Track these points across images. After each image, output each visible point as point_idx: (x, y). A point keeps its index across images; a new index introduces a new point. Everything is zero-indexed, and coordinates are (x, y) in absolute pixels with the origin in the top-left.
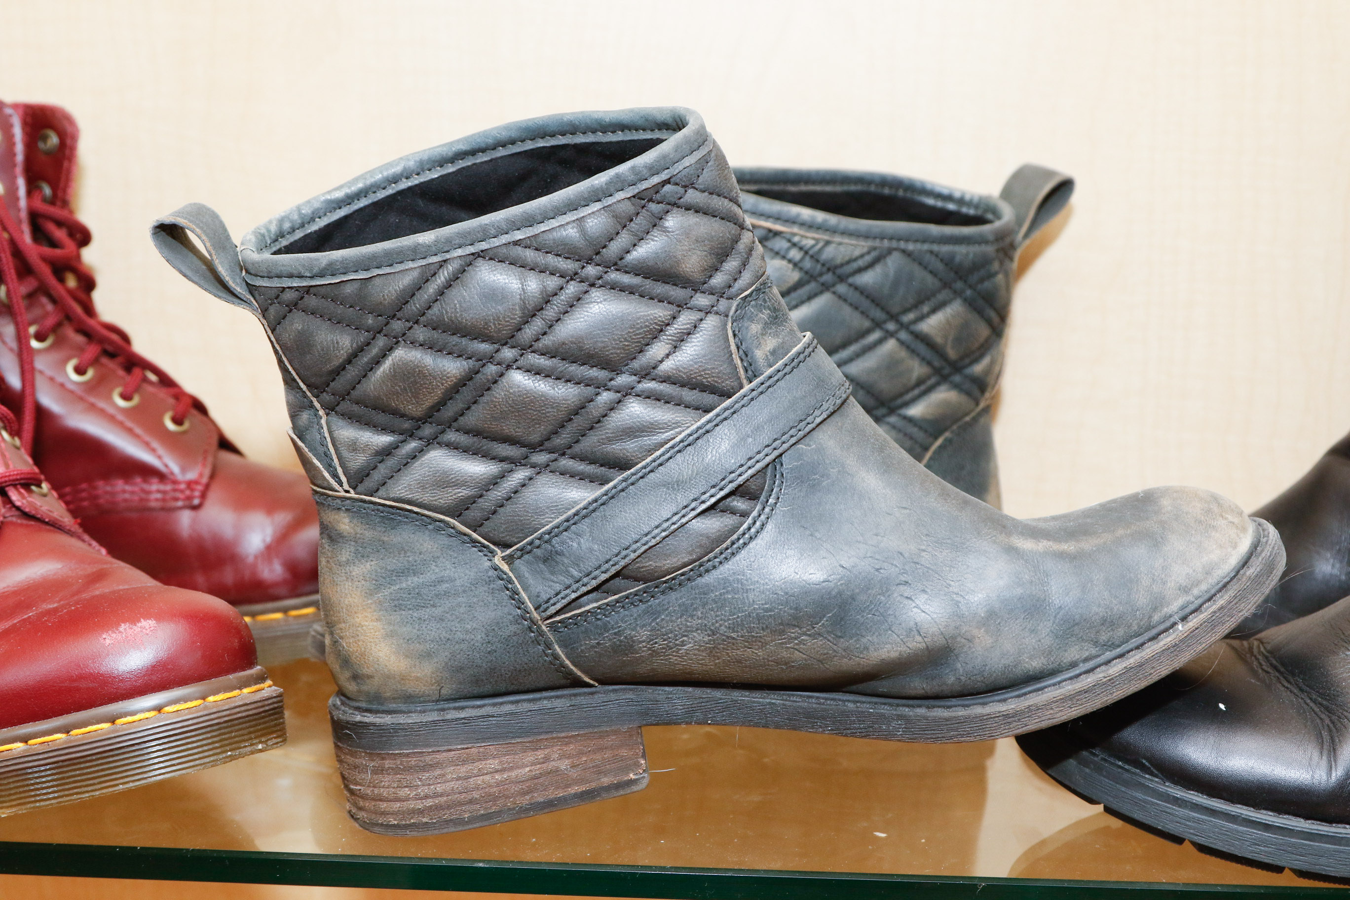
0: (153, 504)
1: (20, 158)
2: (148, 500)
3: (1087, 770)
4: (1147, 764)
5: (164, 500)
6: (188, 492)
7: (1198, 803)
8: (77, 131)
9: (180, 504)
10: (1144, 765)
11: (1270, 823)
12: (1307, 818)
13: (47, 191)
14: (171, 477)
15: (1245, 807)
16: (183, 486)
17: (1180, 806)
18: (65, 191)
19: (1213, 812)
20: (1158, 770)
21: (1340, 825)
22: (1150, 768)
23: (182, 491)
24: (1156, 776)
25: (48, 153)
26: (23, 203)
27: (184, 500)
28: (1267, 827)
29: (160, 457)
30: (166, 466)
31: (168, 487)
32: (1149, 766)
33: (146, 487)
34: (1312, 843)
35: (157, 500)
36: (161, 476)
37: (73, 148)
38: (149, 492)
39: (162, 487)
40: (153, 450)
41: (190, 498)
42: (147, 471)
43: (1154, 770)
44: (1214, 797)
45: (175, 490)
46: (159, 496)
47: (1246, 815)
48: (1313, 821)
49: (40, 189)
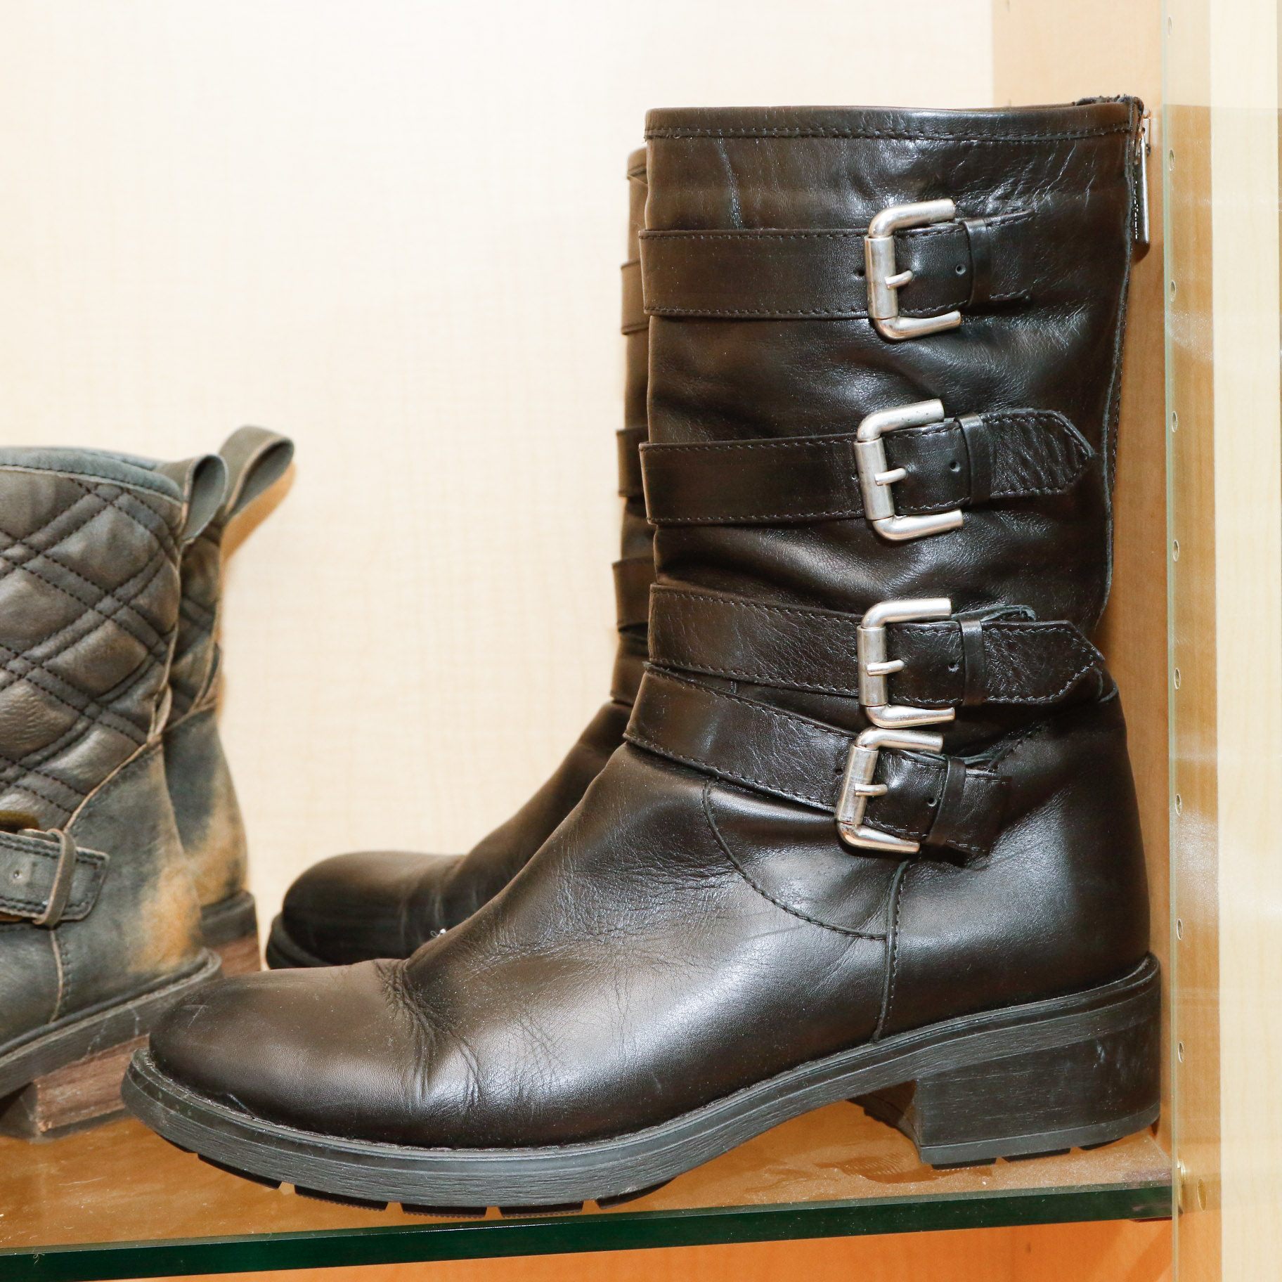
3: (173, 1112)
4: (234, 1099)
7: (285, 1138)
10: (232, 1101)
11: (361, 1153)
12: (402, 1143)
15: (336, 1138)
17: (266, 1143)
19: (300, 1146)
20: (246, 1105)
21: (438, 1149)
22: (237, 1104)
24: (244, 1112)
28: (357, 1158)
32: (237, 1101)
34: (405, 1171)
43: (243, 1106)
44: (305, 1130)
47: (335, 1146)
48: (407, 1147)
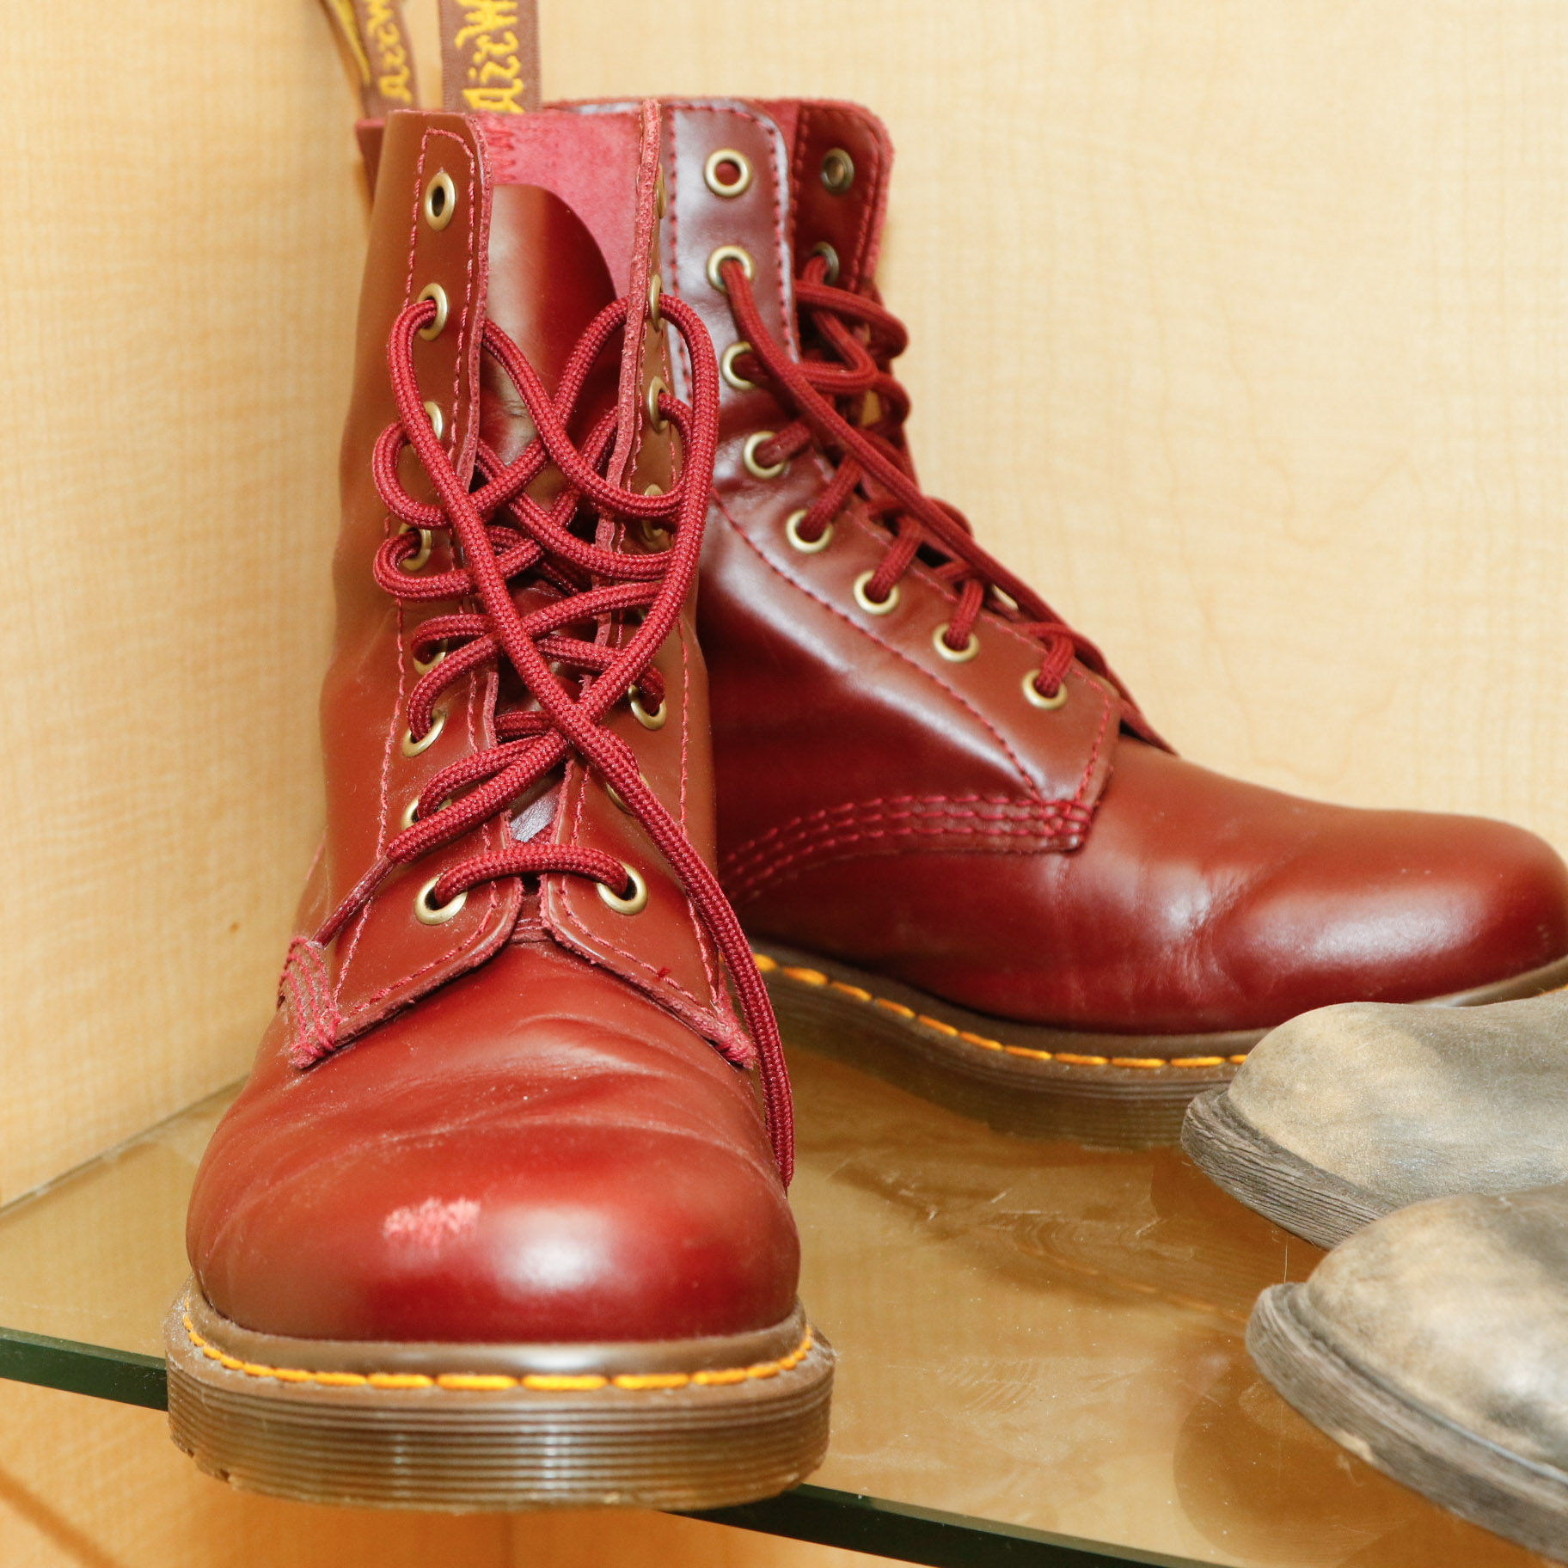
0: (996, 841)
1: (783, 209)
2: (987, 834)
5: (1014, 835)
6: (1059, 823)
8: (891, 150)
9: (1044, 843)
13: (833, 258)
14: (1033, 794)
16: (1050, 811)
18: (863, 261)
23: (1048, 821)
25: (837, 191)
26: (786, 292)
27: (1050, 838)
29: (1011, 756)
30: (1023, 773)
31: (1024, 813)
33: (985, 810)
35: (1003, 833)
36: (1013, 790)
37: (879, 184)
38: (990, 820)
39: (1013, 812)
40: (1001, 743)
41: (1062, 835)
42: (988, 780)
45: (1037, 819)
46: (1007, 827)
49: (820, 255)
